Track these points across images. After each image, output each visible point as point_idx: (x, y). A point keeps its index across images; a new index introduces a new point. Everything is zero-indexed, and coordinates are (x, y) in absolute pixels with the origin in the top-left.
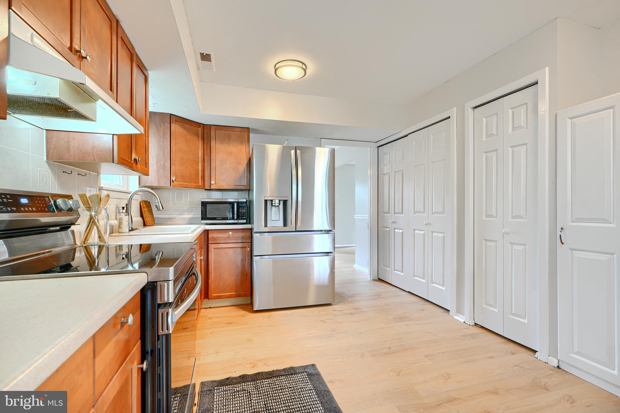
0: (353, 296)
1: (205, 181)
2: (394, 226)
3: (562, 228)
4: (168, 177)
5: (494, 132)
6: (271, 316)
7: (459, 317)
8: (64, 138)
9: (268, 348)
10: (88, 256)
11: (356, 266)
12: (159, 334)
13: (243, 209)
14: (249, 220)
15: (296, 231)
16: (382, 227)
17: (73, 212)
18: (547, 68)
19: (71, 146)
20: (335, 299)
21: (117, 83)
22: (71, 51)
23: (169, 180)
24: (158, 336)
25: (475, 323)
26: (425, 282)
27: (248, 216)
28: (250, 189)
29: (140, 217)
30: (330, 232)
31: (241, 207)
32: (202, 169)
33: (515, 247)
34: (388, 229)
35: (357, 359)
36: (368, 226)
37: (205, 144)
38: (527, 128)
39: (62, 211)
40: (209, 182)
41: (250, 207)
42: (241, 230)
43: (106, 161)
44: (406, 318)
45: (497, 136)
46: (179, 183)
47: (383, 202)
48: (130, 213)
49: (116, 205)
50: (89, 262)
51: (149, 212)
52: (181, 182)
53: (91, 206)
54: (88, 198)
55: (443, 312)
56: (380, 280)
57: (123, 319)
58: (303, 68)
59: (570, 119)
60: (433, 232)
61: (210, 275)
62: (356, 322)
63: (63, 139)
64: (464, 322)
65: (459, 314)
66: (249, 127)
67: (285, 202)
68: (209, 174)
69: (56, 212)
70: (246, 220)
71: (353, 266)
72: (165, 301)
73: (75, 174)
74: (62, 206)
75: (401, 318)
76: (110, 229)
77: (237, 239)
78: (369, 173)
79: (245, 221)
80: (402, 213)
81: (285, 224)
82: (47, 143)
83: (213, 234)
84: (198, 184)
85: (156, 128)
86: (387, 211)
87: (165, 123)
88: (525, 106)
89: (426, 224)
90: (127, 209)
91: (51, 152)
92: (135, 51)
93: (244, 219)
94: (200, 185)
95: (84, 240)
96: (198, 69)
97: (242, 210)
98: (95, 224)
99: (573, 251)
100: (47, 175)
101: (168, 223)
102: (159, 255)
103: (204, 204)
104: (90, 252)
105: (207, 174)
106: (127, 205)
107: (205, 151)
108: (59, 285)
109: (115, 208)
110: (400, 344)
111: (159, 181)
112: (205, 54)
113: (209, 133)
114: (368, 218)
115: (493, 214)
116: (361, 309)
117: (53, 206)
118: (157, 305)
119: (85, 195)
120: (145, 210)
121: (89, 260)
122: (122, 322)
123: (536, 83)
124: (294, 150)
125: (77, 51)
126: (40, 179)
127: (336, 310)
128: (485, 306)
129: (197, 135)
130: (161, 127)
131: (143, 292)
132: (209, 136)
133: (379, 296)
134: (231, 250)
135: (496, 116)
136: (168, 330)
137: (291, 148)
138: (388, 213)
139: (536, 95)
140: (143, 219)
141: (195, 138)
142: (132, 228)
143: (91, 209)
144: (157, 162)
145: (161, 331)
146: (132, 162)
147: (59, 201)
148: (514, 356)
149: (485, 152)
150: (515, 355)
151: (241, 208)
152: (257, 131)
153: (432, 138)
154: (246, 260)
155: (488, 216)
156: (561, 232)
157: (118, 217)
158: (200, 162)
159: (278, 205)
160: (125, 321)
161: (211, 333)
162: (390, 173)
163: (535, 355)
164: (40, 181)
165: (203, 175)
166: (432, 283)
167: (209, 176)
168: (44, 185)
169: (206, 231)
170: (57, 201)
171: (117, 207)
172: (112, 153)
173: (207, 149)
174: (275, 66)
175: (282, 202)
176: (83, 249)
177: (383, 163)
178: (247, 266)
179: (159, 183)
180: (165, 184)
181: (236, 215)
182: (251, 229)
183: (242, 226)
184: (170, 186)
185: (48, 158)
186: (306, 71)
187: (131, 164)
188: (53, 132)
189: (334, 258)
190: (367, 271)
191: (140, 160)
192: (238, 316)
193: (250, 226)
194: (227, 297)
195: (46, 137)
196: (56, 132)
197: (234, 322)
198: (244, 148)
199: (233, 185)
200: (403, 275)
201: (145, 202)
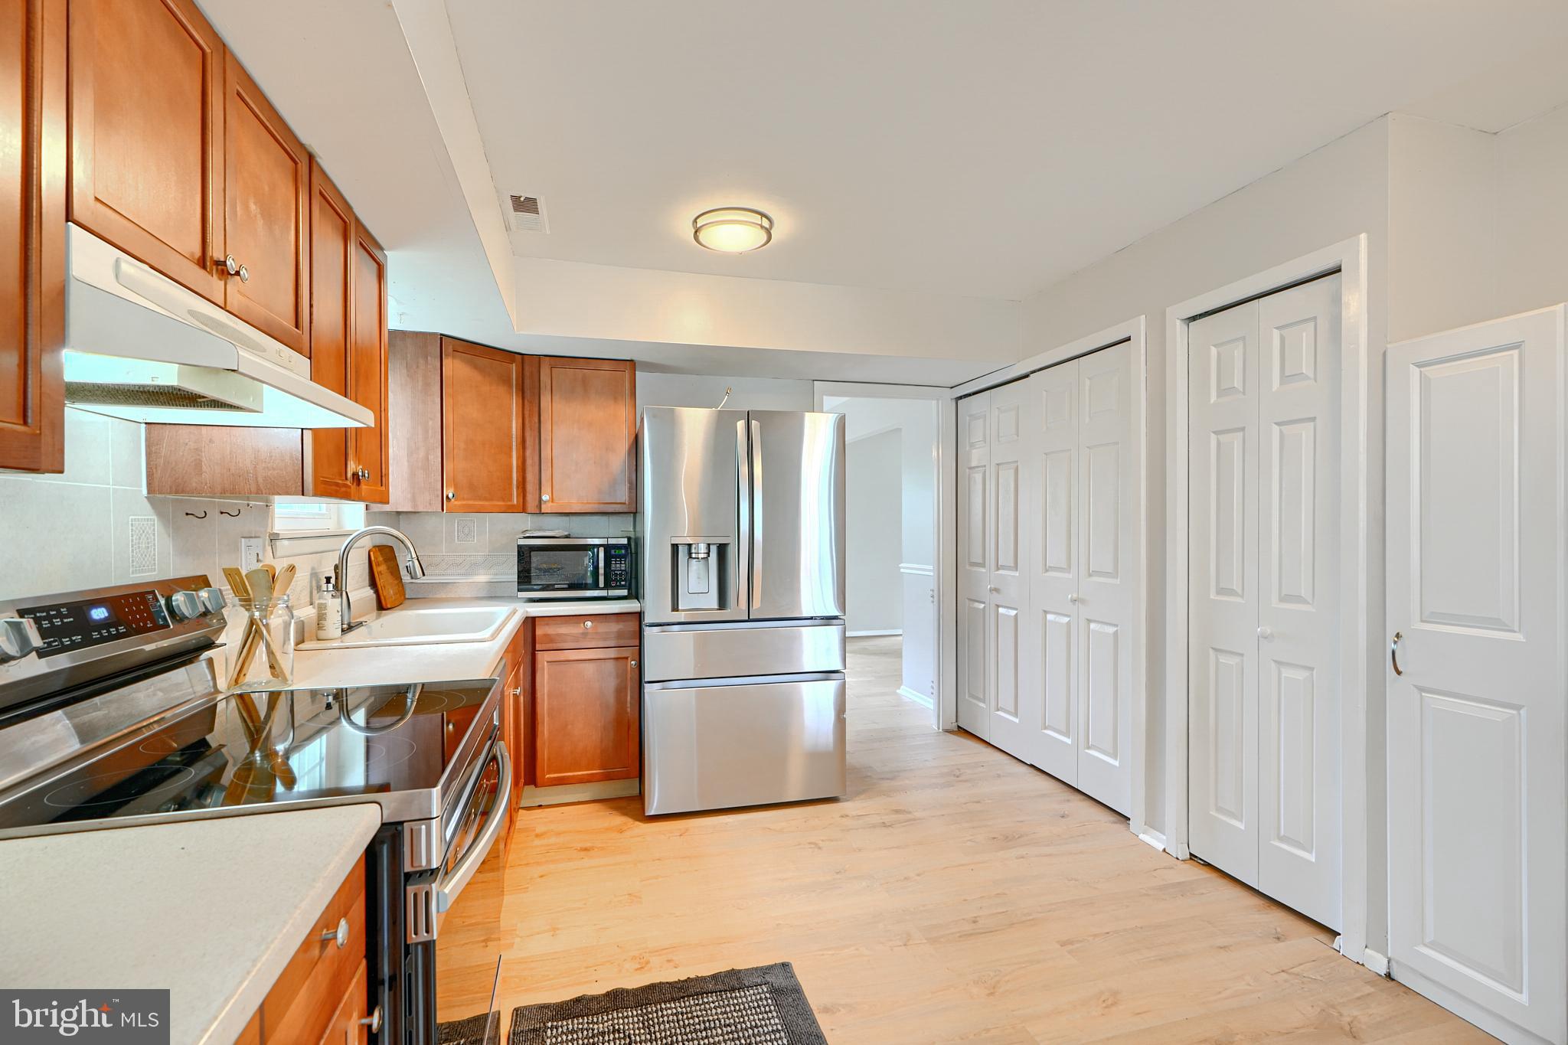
0: (893, 776)
1: (528, 494)
2: (996, 598)
3: (1398, 634)
4: (437, 490)
5: (1237, 383)
6: (687, 830)
7: (1152, 837)
8: (187, 440)
9: (677, 917)
10: (245, 715)
11: (905, 691)
12: (408, 942)
13: (621, 563)
14: (635, 594)
15: (749, 620)
16: (966, 600)
17: (209, 617)
18: (1363, 236)
19: (204, 458)
20: (848, 783)
21: (311, 306)
22: (204, 267)
23: (437, 496)
24: (407, 947)
25: (1191, 854)
26: (1070, 743)
27: (633, 576)
28: (637, 509)
29: (370, 587)
30: (834, 622)
31: (616, 557)
32: (520, 464)
33: (1287, 673)
34: (982, 606)
35: (892, 950)
36: (933, 597)
37: (526, 402)
38: (1316, 381)
39: (183, 621)
40: (538, 496)
41: (636, 553)
42: (616, 618)
43: (287, 492)
44: (1019, 837)
45: (1244, 393)
46: (464, 502)
47: (969, 538)
48: (344, 589)
49: (310, 569)
51: (390, 574)
52: (468, 499)
53: (252, 596)
54: (244, 578)
55: (1115, 823)
56: (962, 731)
57: (325, 932)
58: (762, 227)
59: (1417, 366)
60: (1089, 621)
61: (539, 728)
62: (897, 847)
63: (187, 444)
64: (1164, 850)
65: (1151, 829)
66: (634, 358)
67: (722, 549)
68: (537, 477)
69: (172, 627)
70: (626, 591)
71: (898, 691)
72: (421, 866)
73: (214, 514)
74: (186, 609)
75: (1007, 837)
76: (296, 632)
77: (605, 639)
78: (935, 454)
79: (624, 592)
80: (1016, 567)
81: (722, 603)
82: (149, 454)
83: (546, 627)
84: (509, 503)
85: (408, 371)
86: (980, 561)
87: (429, 358)
88: (1312, 324)
89: (1074, 601)
90: (337, 582)
91: (157, 475)
92: (354, 216)
93: (621, 587)
94: (514, 505)
95: (235, 676)
96: (508, 228)
97: (618, 565)
98: (262, 636)
99: (1423, 694)
100: (150, 528)
101: (438, 596)
102: (414, 692)
103: (524, 554)
104: (249, 704)
105: (531, 477)
106: (336, 567)
107: (527, 420)
108: (183, 849)
109: (309, 577)
110: (1000, 910)
111: (414, 499)
112: (522, 199)
113: (536, 374)
114: (932, 574)
115: (1235, 588)
116: (910, 813)
117: (163, 612)
118: (402, 874)
119: (237, 572)
120: (381, 569)
122: (323, 937)
123: (1338, 270)
124: (743, 421)
125: (217, 263)
126: (132, 540)
127: (847, 816)
128: (1217, 815)
129: (507, 381)
130: (418, 367)
131: (371, 854)
132: (537, 384)
133: (958, 777)
135: (1241, 345)
136: (430, 934)
137: (735, 416)
138: (981, 567)
139: (1337, 300)
140: (377, 592)
141: (502, 389)
142: (349, 624)
143: (253, 603)
144: (410, 454)
145: (414, 936)
146: (348, 483)
147: (179, 597)
148: (1281, 945)
149: (1214, 432)
150: (1283, 941)
151: (616, 561)
152: (654, 367)
153: (1087, 388)
154: (626, 688)
155: (1221, 591)
156: (1395, 642)
157: (317, 602)
158: (514, 447)
159: (705, 556)
160: (330, 936)
161: (542, 876)
162: (985, 466)
163: (1334, 941)
164: (132, 547)
165: (521, 479)
166: (1089, 748)
167: (537, 482)
168: (142, 555)
169: (531, 620)
170: (173, 598)
171: (314, 575)
172: (301, 473)
173: (530, 416)
174: (695, 221)
175: (714, 550)
176: (233, 703)
177: (969, 440)
178: (629, 705)
179: (415, 506)
180: (428, 504)
181: (603, 577)
182: (638, 615)
183: (618, 606)
184: (441, 510)
185: (150, 490)
186: (772, 232)
187: (346, 486)
188: (162, 428)
189: (844, 684)
190: (932, 707)
191: (367, 475)
192: (607, 829)
193: (636, 607)
194: (581, 780)
195: (146, 440)
196: (168, 426)
197: (596, 848)
198: (622, 411)
199: (595, 503)
200: (1016, 720)
201: (380, 550)
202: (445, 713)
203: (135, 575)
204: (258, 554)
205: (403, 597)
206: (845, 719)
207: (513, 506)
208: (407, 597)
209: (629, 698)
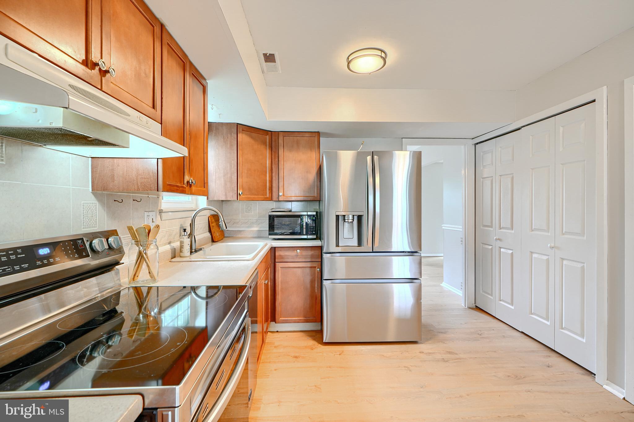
0: (444, 332)
1: (273, 192)
2: (499, 244)
4: (235, 191)
6: (343, 352)
7: (614, 389)
8: (108, 165)
11: (444, 285)
14: (319, 237)
15: (373, 252)
16: (481, 244)
17: (115, 250)
19: (115, 174)
20: (422, 333)
21: (162, 98)
22: (87, 65)
23: (235, 193)
26: (549, 324)
27: (319, 229)
28: (321, 200)
29: (208, 233)
30: (415, 254)
31: (311, 220)
32: (270, 179)
34: (490, 247)
36: (462, 241)
37: (273, 152)
40: (277, 193)
41: (320, 219)
42: (310, 248)
44: (524, 378)
46: (246, 196)
47: (483, 212)
48: (193, 234)
50: (138, 302)
51: (217, 227)
52: (248, 195)
53: (139, 240)
54: (135, 231)
55: (585, 375)
56: (478, 309)
58: (381, 57)
60: (563, 259)
63: (108, 167)
64: (624, 399)
65: (612, 383)
66: (319, 131)
67: (360, 218)
68: (277, 185)
69: (91, 256)
70: (315, 236)
71: (441, 285)
73: (130, 200)
75: (517, 376)
77: (305, 258)
78: (463, 172)
79: (315, 237)
80: (512, 229)
81: (360, 243)
82: (93, 172)
83: (280, 252)
84: (266, 197)
85: (224, 140)
86: (489, 224)
87: (232, 134)
89: (552, 248)
90: (191, 231)
91: (96, 182)
92: (189, 59)
93: (313, 234)
96: (263, 72)
97: (312, 224)
98: (144, 259)
100: (94, 207)
101: (238, 236)
103: (272, 218)
104: (140, 291)
105: (275, 185)
107: (273, 160)
111: (226, 195)
112: (268, 55)
113: (277, 140)
114: (461, 230)
116: (456, 354)
117: (88, 249)
119: (132, 228)
120: (213, 224)
121: (137, 300)
124: (370, 156)
125: (95, 64)
126: (83, 213)
127: (423, 353)
129: (264, 143)
130: (228, 138)
132: (277, 144)
133: (480, 335)
134: (299, 270)
137: (366, 154)
138: (490, 227)
140: (211, 235)
141: (263, 147)
142: (195, 250)
143: (140, 243)
146: (185, 186)
147: (97, 241)
152: (328, 135)
153: (561, 131)
154: (315, 281)
157: (180, 240)
158: (268, 172)
159: (352, 221)
161: (275, 370)
162: (492, 177)
164: (83, 216)
165: (270, 186)
166: (562, 329)
167: (277, 187)
168: (89, 220)
169: (273, 248)
170: (94, 242)
171: (181, 228)
172: (157, 180)
173: (275, 158)
174: (348, 58)
175: (356, 218)
176: (131, 290)
177: (483, 164)
178: (316, 289)
179: (226, 198)
180: (231, 197)
181: (305, 229)
182: (320, 247)
183: (311, 243)
184: (237, 200)
185: (93, 189)
186: (386, 60)
187: (183, 187)
188: (98, 160)
189: (420, 285)
190: (461, 295)
191: (194, 182)
192: (306, 347)
193: (319, 244)
194: (295, 322)
195: (91, 166)
196: (101, 159)
197: (301, 357)
198: (313, 155)
199: (302, 196)
200: (513, 308)
201: (213, 217)
202: (238, 289)
203: (83, 230)
204: (153, 219)
205: (223, 237)
206: (421, 302)
207: (267, 198)
208: (226, 236)
209: (316, 285)
